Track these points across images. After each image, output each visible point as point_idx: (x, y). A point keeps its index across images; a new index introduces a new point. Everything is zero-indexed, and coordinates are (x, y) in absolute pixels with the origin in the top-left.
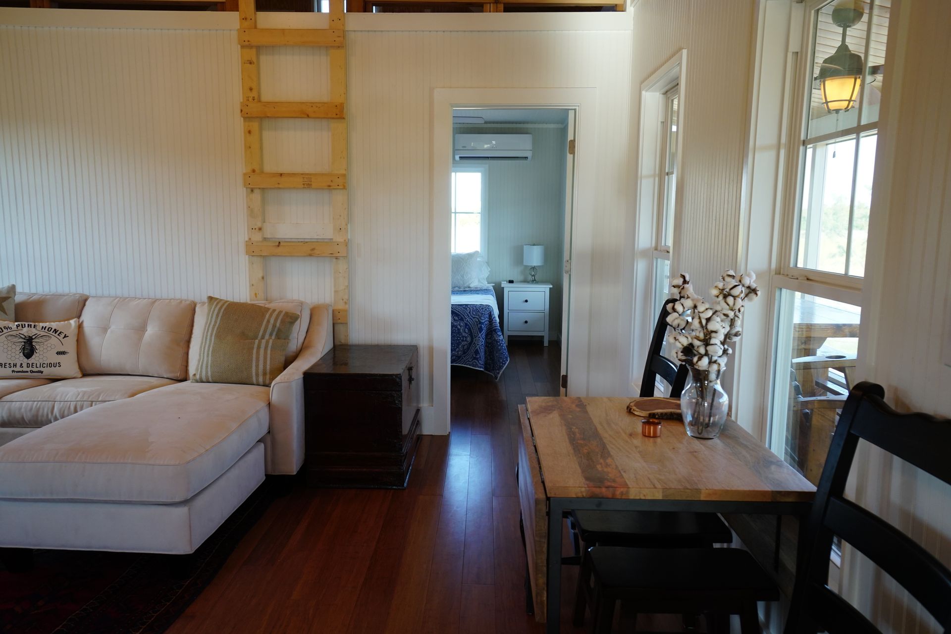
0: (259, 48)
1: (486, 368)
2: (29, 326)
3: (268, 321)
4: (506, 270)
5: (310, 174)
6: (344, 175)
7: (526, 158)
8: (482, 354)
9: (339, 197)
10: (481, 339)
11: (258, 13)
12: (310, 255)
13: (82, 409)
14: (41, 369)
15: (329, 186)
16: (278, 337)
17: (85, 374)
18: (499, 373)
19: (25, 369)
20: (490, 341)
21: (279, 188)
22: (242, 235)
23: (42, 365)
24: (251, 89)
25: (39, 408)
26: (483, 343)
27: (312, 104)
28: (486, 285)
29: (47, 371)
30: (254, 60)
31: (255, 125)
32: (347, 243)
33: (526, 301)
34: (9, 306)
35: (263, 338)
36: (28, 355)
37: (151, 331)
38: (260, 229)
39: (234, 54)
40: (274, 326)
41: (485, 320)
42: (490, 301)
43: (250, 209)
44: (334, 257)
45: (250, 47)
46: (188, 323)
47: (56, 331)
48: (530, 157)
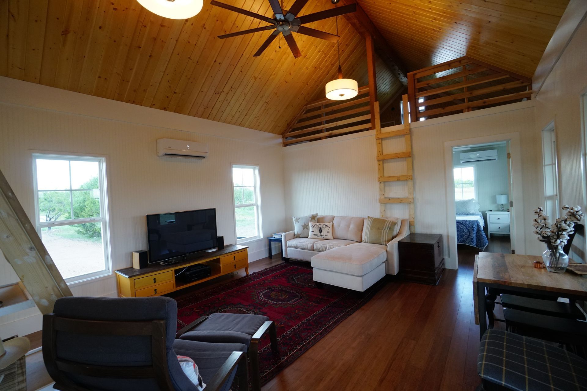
0: (382, 139)
1: (477, 246)
2: (321, 224)
3: (387, 224)
4: (488, 205)
5: (400, 176)
6: (411, 175)
7: (495, 159)
8: (475, 240)
9: (410, 183)
10: (474, 234)
11: (382, 129)
12: (401, 203)
13: (333, 248)
14: (324, 236)
15: (406, 179)
16: (390, 229)
17: (334, 239)
18: (483, 248)
19: (320, 236)
20: (478, 235)
21: (389, 181)
22: (378, 197)
23: (324, 235)
24: (380, 152)
25: (323, 247)
26: (475, 236)
27: (400, 154)
28: (478, 212)
29: (325, 237)
30: (381, 143)
31: (381, 162)
32: (413, 198)
33: (499, 219)
34: (316, 219)
35: (385, 230)
36: (321, 233)
37: (352, 226)
38: (383, 195)
39: (374, 142)
40: (388, 226)
41: (476, 226)
42: (478, 218)
43: (380, 189)
44: (409, 203)
45: (379, 139)
46: (362, 224)
47: (327, 226)
48: (497, 159)
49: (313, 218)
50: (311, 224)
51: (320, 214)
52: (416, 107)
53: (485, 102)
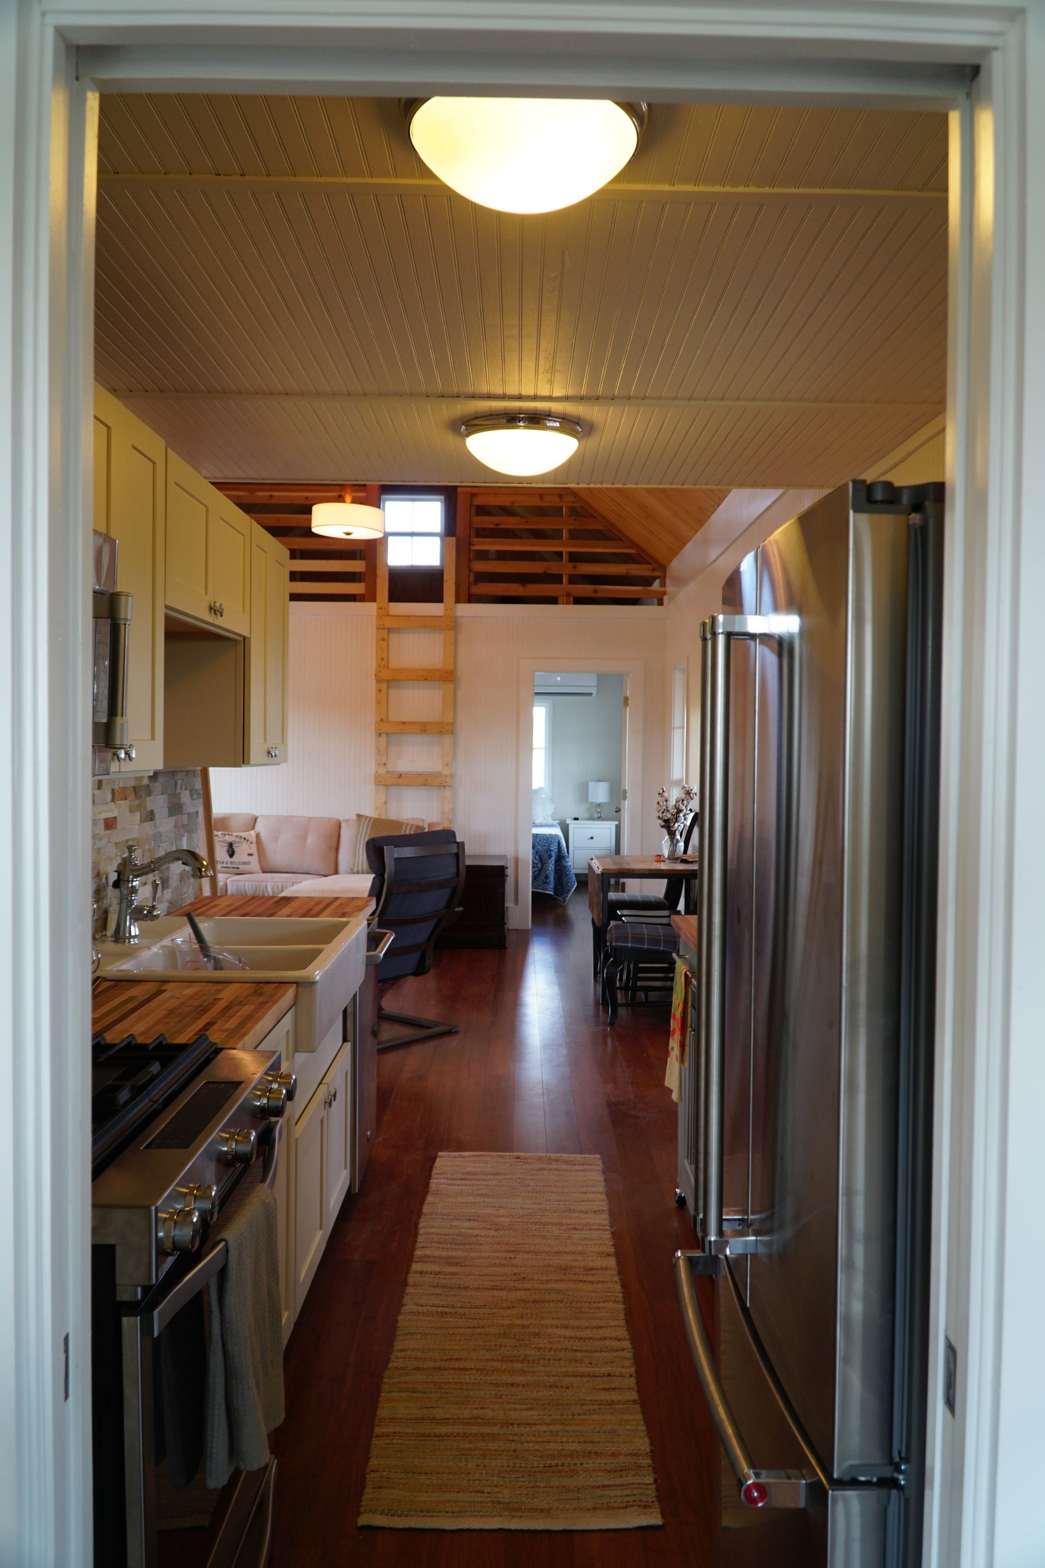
0: (390, 630)
1: (555, 893)
2: (229, 834)
4: (571, 807)
5: (426, 723)
6: (452, 724)
7: (591, 694)
8: (552, 878)
9: (447, 740)
10: (551, 865)
11: (392, 604)
12: (424, 785)
14: (239, 866)
15: (441, 732)
17: (265, 872)
18: (567, 896)
19: (229, 865)
20: (559, 867)
21: (401, 733)
22: (370, 767)
23: (239, 863)
25: (256, 889)
26: (553, 868)
27: (430, 670)
28: (550, 821)
29: (242, 867)
30: (386, 638)
31: (384, 686)
32: (452, 776)
33: (592, 838)
36: (231, 855)
37: (312, 839)
38: (385, 764)
39: (372, 634)
41: (554, 848)
42: (557, 831)
43: (378, 750)
44: (442, 786)
45: (384, 629)
46: (336, 834)
47: (245, 839)
48: (594, 693)
52: (470, 570)
53: (596, 592)
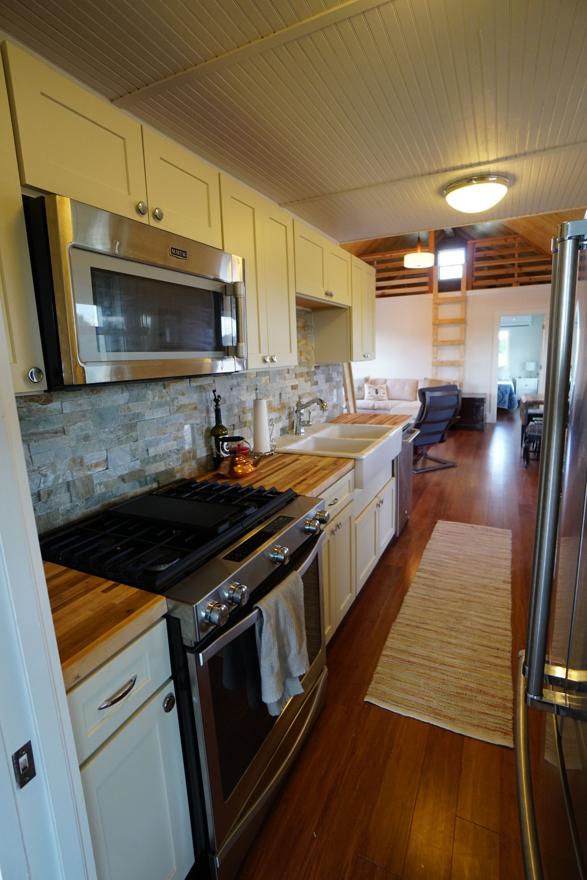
0: (438, 304)
1: (508, 408)
2: (375, 386)
4: (518, 372)
5: (453, 341)
6: (464, 341)
7: (528, 325)
8: (508, 402)
9: (462, 347)
11: (439, 293)
12: (452, 365)
15: (459, 344)
17: (389, 399)
18: (513, 410)
19: (376, 397)
20: (510, 398)
21: (443, 345)
22: (431, 360)
23: (380, 397)
24: (435, 316)
25: (385, 406)
26: (507, 398)
27: (455, 320)
28: (508, 378)
29: (381, 398)
30: (437, 308)
31: (436, 327)
32: (464, 362)
33: (527, 385)
34: (369, 381)
36: (377, 394)
38: (436, 358)
39: (431, 306)
41: (509, 390)
42: (511, 383)
43: (434, 353)
44: (459, 366)
45: (436, 304)
46: (416, 386)
47: (381, 387)
48: (530, 324)
49: (367, 380)
50: (366, 386)
51: (373, 377)
52: (473, 276)
53: (530, 279)
